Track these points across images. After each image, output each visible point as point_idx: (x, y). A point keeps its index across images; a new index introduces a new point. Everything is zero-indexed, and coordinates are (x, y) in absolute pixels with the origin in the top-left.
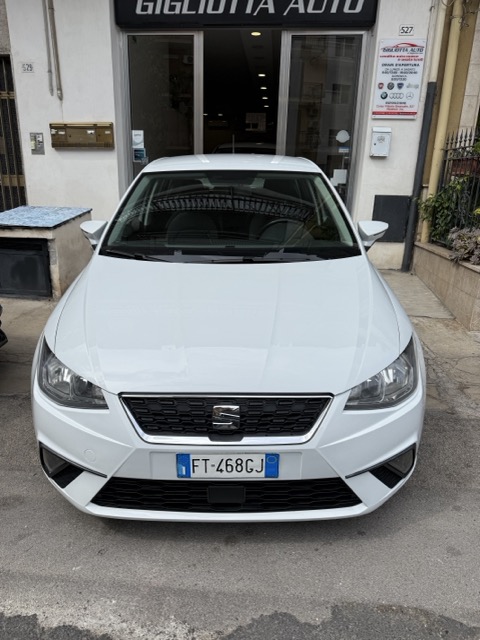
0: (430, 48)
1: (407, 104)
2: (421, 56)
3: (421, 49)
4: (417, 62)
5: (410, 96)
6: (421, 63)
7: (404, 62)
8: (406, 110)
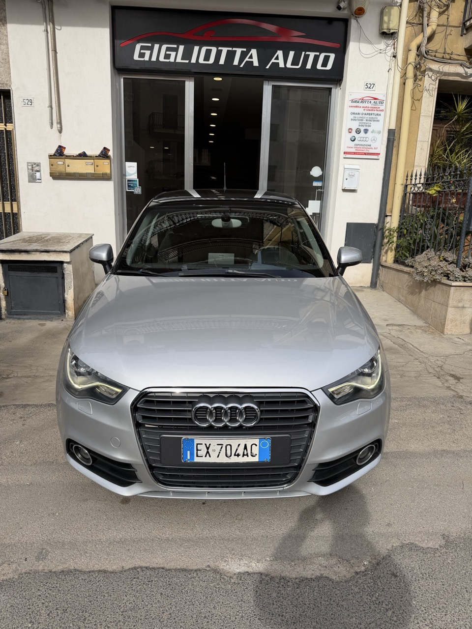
0: (389, 101)
1: (372, 147)
2: (382, 108)
3: (382, 103)
4: (379, 113)
5: (374, 140)
6: (382, 113)
7: (369, 112)
8: (371, 151)
